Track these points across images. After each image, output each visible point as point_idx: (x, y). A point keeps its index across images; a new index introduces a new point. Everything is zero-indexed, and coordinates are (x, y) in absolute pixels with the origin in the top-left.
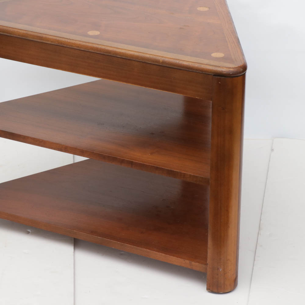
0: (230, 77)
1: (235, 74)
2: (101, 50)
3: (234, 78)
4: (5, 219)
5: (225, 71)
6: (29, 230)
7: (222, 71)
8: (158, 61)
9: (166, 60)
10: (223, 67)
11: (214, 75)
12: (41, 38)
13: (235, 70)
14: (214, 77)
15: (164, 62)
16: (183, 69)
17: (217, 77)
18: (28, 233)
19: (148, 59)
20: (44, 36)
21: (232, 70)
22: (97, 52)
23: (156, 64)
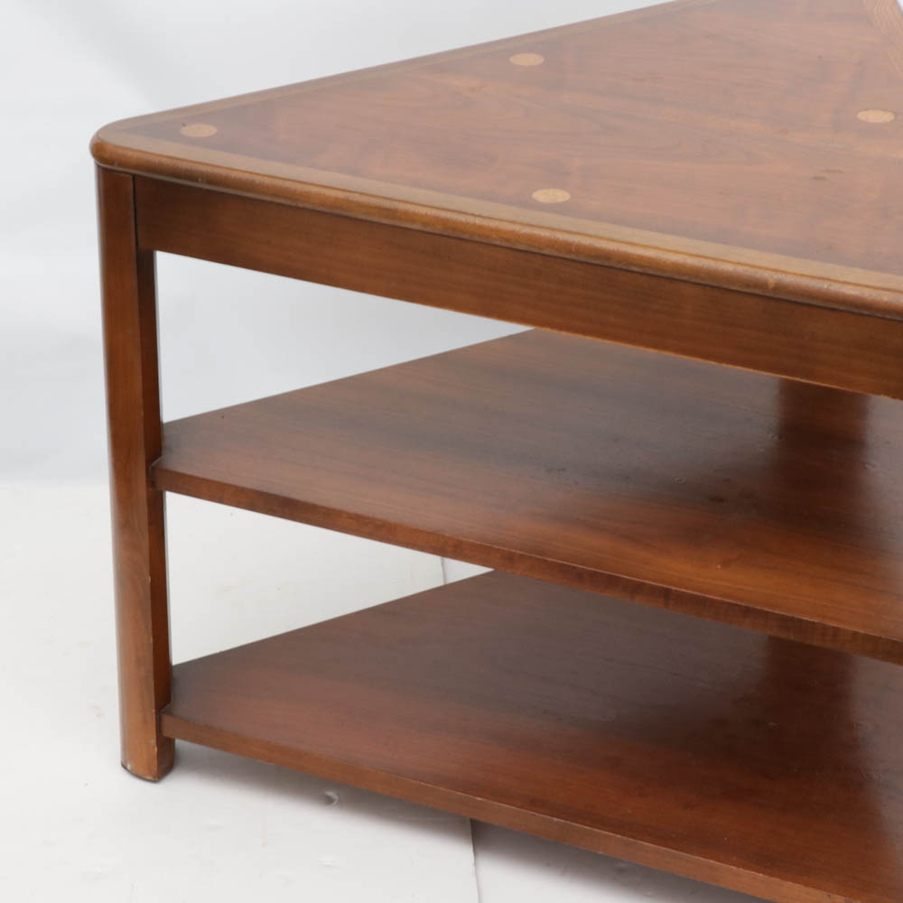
6: (331, 794)
8: (762, 285)
9: (788, 279)
12: (391, 213)
15: (779, 287)
18: (329, 801)
22: (567, 256)
23: (757, 291)
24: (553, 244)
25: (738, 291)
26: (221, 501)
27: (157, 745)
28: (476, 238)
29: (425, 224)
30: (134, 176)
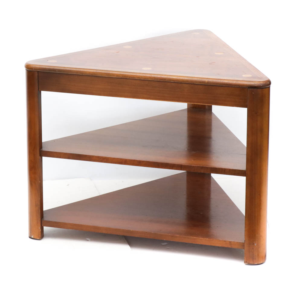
0: (261, 88)
1: (264, 86)
2: (157, 78)
3: (264, 89)
4: (70, 229)
5: (256, 84)
7: (255, 84)
8: (204, 82)
9: (210, 80)
10: (255, 82)
11: (249, 88)
12: (109, 74)
13: (264, 83)
14: (249, 89)
15: (208, 82)
16: (224, 86)
17: (250, 89)
18: (88, 240)
19: (196, 81)
20: (111, 72)
21: (262, 83)
22: (154, 80)
23: (203, 84)
24: (150, 77)
25: (198, 84)
26: (60, 157)
27: (41, 229)
28: (131, 78)
29: (117, 76)
30: (38, 72)
